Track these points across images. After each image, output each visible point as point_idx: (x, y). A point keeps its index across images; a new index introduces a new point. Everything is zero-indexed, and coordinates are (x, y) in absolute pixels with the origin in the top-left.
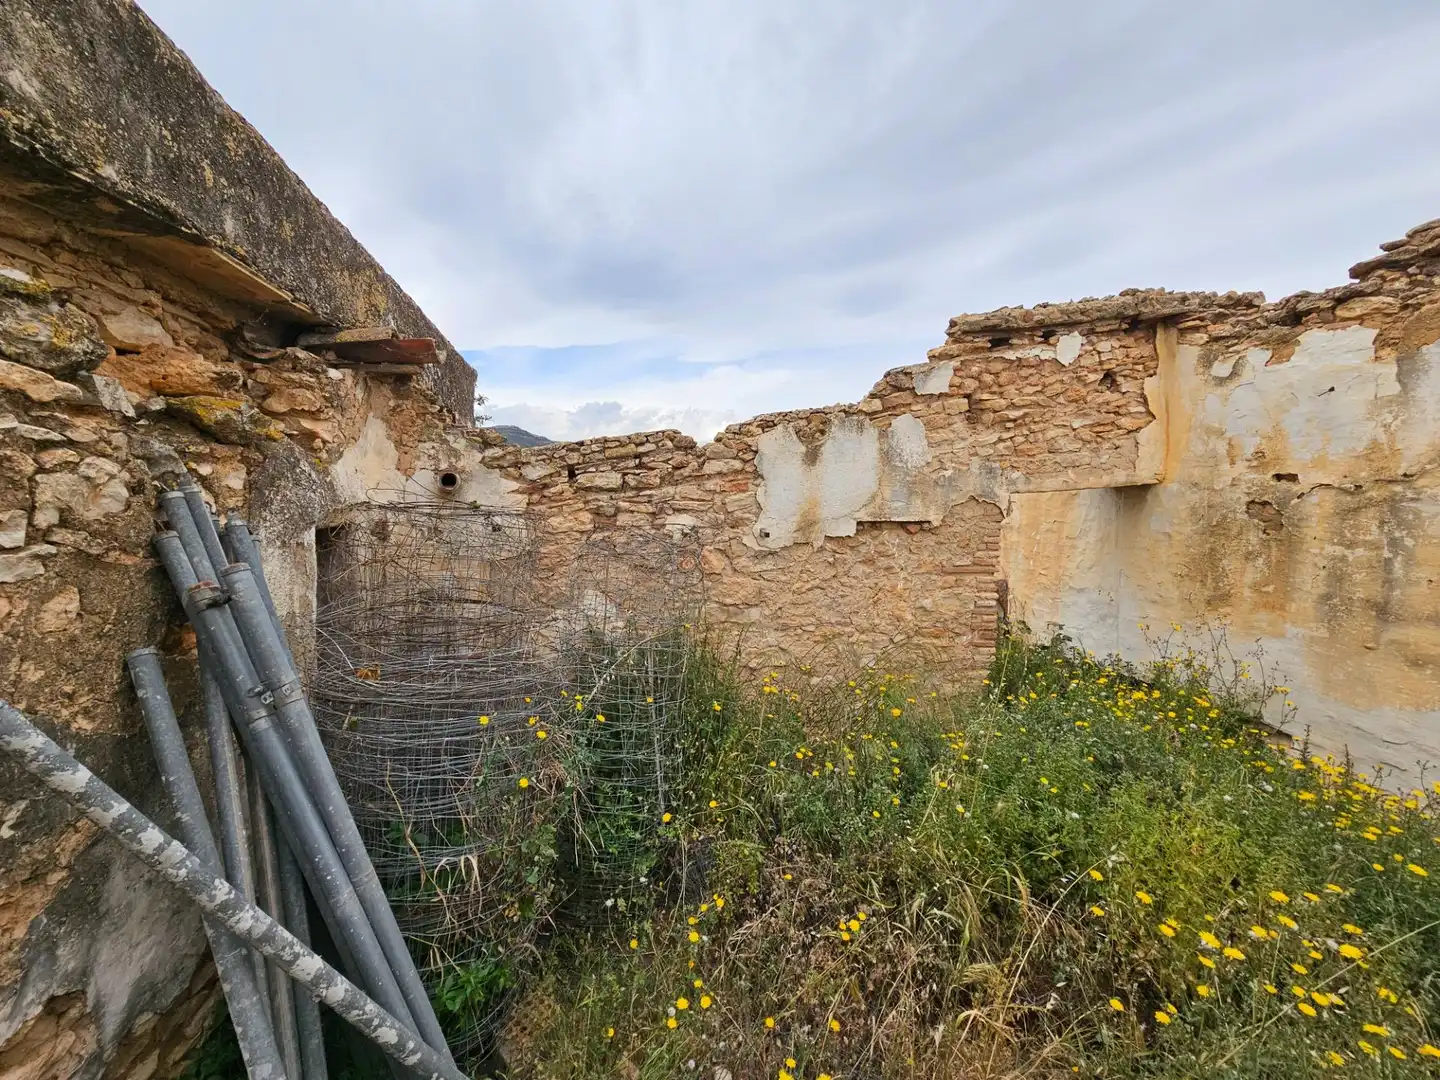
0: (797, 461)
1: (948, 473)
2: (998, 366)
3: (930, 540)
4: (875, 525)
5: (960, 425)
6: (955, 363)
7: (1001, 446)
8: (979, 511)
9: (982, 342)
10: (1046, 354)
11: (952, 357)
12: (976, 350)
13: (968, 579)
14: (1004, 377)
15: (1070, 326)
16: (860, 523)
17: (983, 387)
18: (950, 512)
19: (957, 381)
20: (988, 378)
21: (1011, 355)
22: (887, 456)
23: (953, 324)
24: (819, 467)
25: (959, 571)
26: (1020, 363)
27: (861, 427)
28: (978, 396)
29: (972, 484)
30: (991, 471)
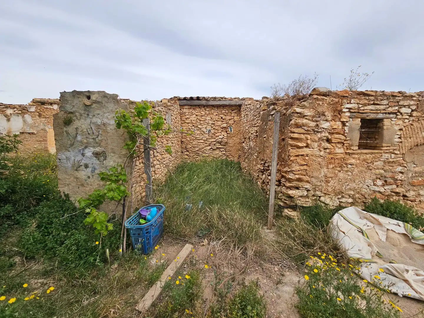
0: (6, 121)
1: (37, 125)
2: (43, 108)
3: (35, 136)
4: (23, 133)
5: (37, 117)
6: (35, 107)
7: (46, 121)
8: (43, 131)
9: (39, 104)
10: (52, 107)
11: (34, 106)
12: (38, 105)
13: (42, 142)
14: (44, 110)
15: (55, 104)
16: (20, 132)
17: (41, 111)
18: (38, 132)
19: (36, 110)
20: (42, 110)
21: (45, 107)
22: (24, 121)
23: (33, 100)
24: (10, 122)
25: (40, 141)
26: (47, 108)
27: (18, 116)
28: (40, 113)
29: (42, 127)
30: (44, 125)
